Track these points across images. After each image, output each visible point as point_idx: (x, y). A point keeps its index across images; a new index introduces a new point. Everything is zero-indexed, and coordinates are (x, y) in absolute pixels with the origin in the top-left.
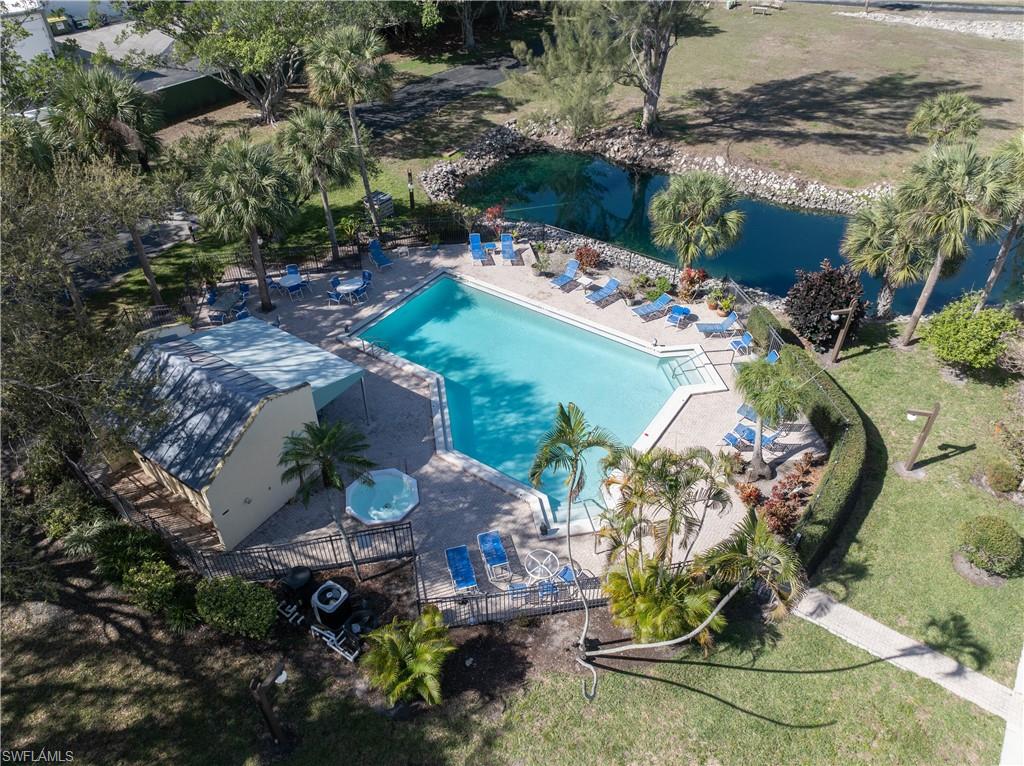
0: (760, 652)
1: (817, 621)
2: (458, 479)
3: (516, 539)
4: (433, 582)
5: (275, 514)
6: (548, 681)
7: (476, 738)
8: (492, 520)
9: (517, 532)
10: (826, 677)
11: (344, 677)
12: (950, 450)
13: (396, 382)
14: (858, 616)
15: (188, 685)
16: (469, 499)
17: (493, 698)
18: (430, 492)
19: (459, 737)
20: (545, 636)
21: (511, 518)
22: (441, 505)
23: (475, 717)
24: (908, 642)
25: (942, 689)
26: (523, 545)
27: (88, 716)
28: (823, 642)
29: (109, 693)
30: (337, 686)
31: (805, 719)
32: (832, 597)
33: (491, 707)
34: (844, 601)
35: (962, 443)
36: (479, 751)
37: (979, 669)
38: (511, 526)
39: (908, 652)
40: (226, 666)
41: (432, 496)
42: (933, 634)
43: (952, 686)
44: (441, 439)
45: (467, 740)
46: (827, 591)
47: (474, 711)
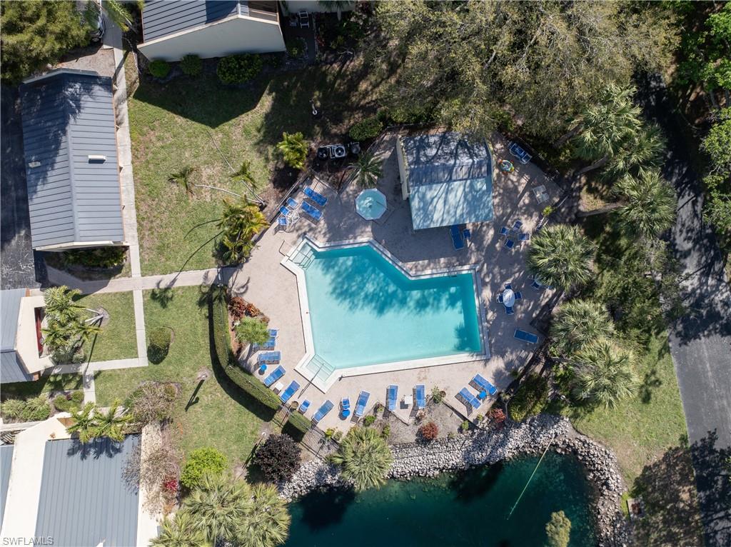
0: (215, 245)
1: (205, 271)
2: (354, 233)
3: (313, 225)
4: (324, 189)
5: (398, 169)
6: (266, 187)
7: (271, 157)
8: (328, 227)
9: (316, 229)
10: (194, 252)
11: (320, 142)
12: (194, 400)
13: (426, 262)
14: (194, 284)
15: (358, 105)
16: (342, 229)
17: (276, 170)
18: (358, 220)
19: (275, 153)
20: (278, 200)
21: (322, 232)
22: (349, 218)
23: (276, 161)
24: (177, 285)
25: (161, 274)
26: (309, 225)
27: (373, 78)
28: (200, 265)
29: (376, 85)
30: (319, 139)
31: (193, 233)
32: (205, 285)
33: (274, 166)
34: (200, 286)
35: (191, 408)
36: (267, 155)
37: (153, 290)
38: (319, 229)
39: (174, 281)
40: (354, 118)
41: (356, 219)
42: (169, 294)
43: (157, 277)
44: (377, 246)
45: (273, 154)
46: (208, 286)
47: (277, 163)
